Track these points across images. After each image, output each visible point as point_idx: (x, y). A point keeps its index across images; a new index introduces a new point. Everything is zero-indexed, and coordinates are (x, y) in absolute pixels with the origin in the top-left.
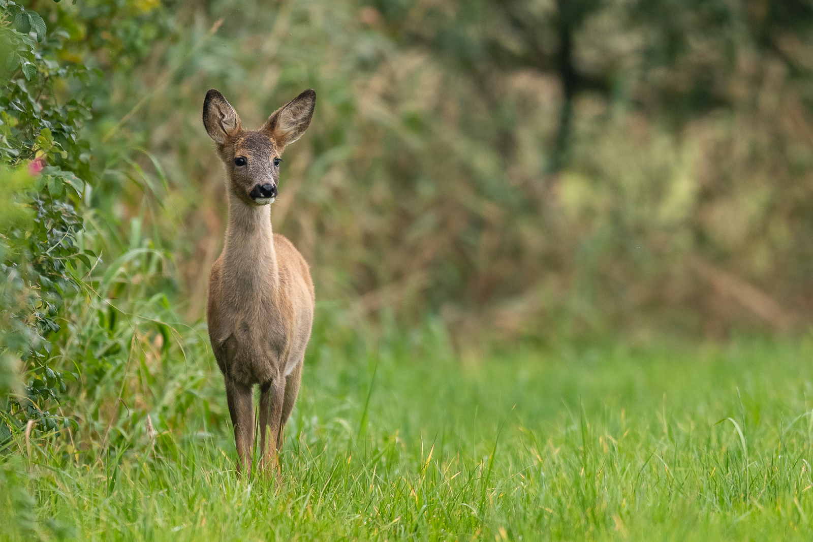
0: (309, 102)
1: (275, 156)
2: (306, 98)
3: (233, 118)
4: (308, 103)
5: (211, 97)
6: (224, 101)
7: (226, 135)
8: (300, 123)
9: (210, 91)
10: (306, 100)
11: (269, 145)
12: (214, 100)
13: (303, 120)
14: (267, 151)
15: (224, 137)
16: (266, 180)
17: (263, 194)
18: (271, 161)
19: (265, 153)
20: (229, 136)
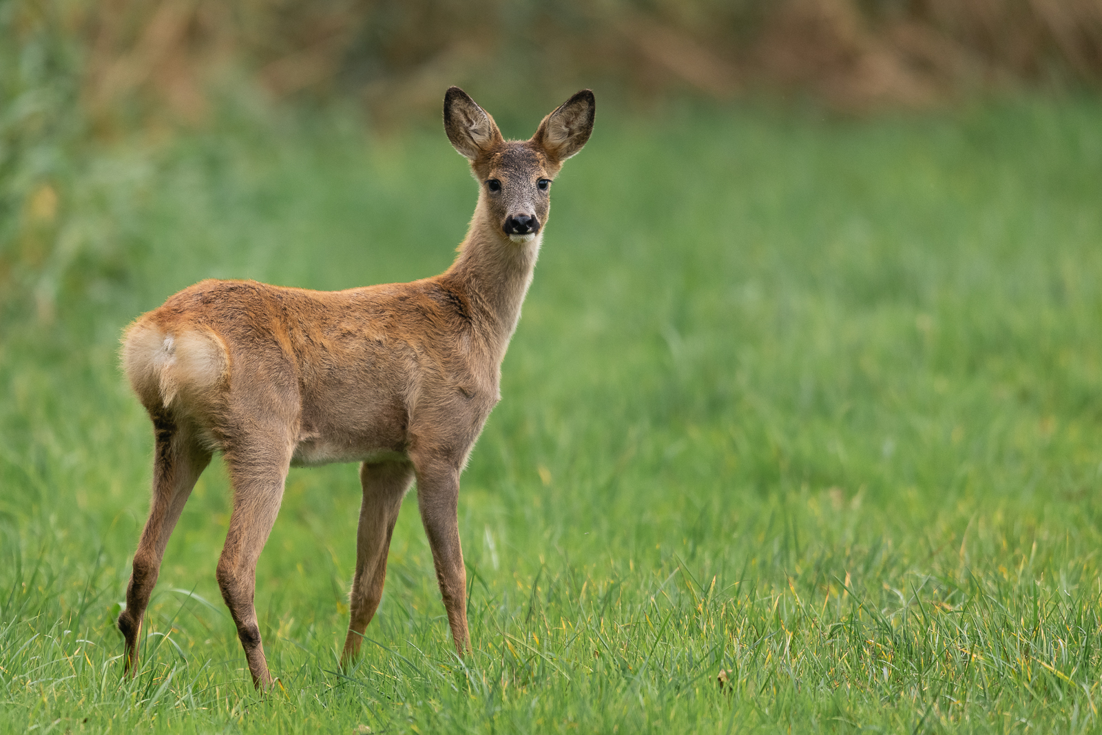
0: (585, 105)
1: (538, 176)
2: (581, 101)
3: (485, 126)
4: (583, 107)
5: (451, 98)
6: (470, 103)
7: (478, 147)
8: (577, 134)
9: (450, 90)
10: (580, 104)
11: (533, 162)
12: (456, 101)
13: (581, 128)
14: (528, 170)
15: (475, 150)
16: (521, 210)
17: (516, 229)
18: (533, 184)
19: (526, 173)
20: (482, 150)
